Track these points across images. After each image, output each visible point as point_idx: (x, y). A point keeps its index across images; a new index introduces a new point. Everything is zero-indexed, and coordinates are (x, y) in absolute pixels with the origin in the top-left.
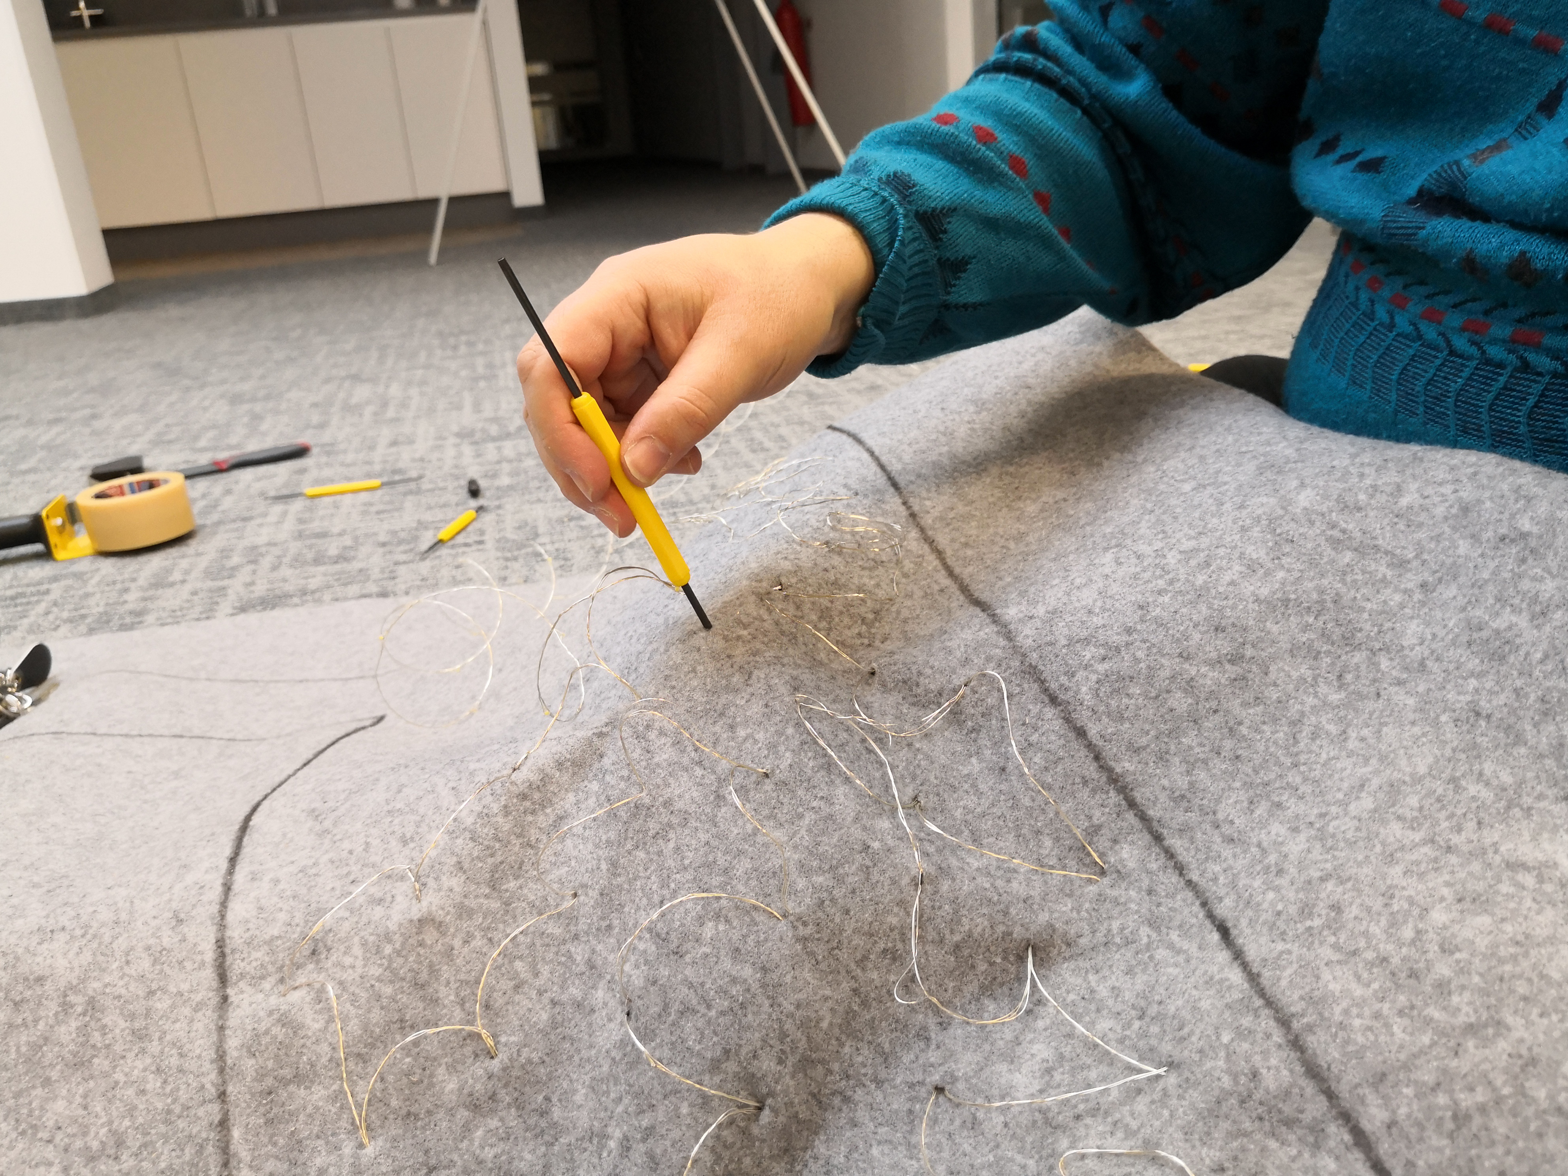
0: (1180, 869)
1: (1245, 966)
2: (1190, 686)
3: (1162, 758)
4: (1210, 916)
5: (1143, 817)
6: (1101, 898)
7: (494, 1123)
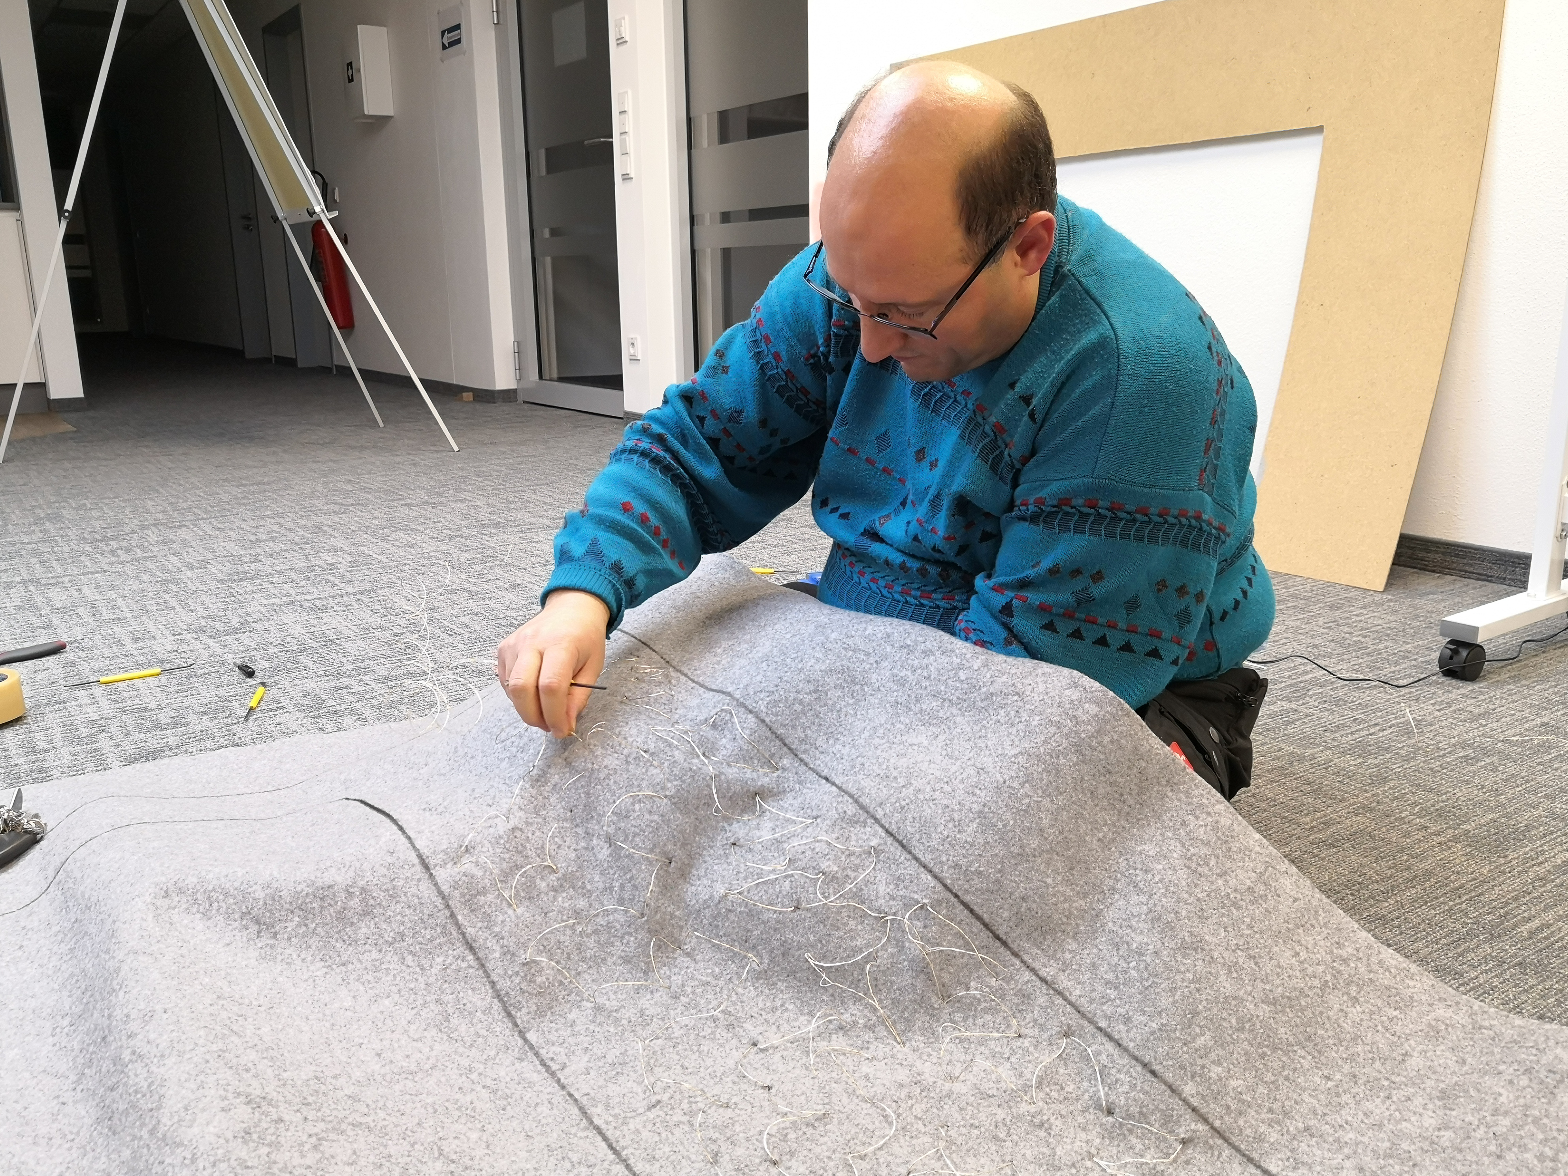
0: (806, 765)
1: (836, 786)
2: (801, 702)
3: (794, 727)
4: (820, 776)
5: (790, 749)
6: (778, 777)
7: (564, 895)
